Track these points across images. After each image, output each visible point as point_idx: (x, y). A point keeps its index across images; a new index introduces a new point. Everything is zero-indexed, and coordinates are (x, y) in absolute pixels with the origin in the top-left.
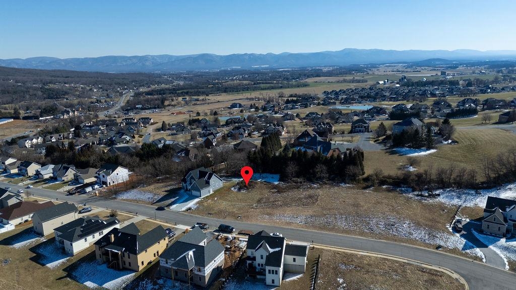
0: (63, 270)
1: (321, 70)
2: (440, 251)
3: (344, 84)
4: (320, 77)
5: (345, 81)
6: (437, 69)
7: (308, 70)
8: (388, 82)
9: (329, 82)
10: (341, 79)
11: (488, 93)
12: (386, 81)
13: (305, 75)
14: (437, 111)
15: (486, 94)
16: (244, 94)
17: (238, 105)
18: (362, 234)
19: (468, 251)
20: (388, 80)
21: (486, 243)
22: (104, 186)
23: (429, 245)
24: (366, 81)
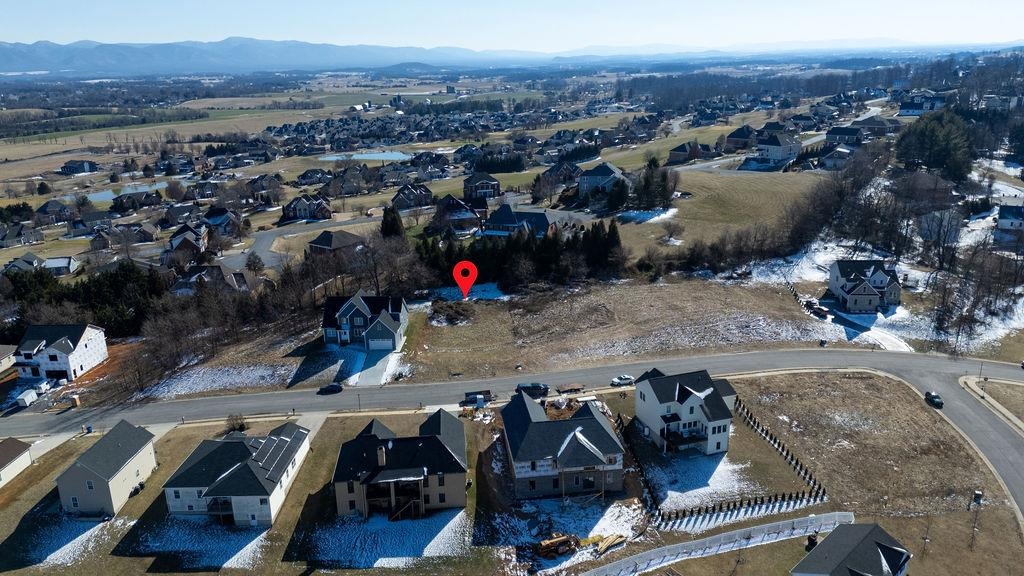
0: (283, 561)
1: (199, 82)
2: (826, 348)
3: (278, 113)
4: (213, 97)
5: (277, 106)
6: (428, 81)
7: (164, 83)
8: (370, 106)
9: (241, 109)
10: (268, 101)
11: (560, 121)
12: (367, 104)
13: (177, 94)
14: (537, 153)
15: (557, 124)
16: (61, 140)
17: (86, 166)
18: (720, 349)
19: (855, 340)
20: (369, 102)
21: (865, 324)
22: (64, 381)
23: (808, 344)
24: (322, 106)
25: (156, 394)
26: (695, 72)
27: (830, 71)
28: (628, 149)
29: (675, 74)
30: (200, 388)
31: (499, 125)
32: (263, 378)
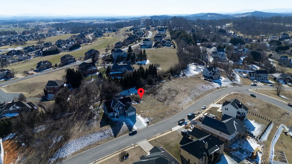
23: (216, 89)
25: (60, 157)
26: (68, 22)
27: (107, 22)
28: (88, 44)
29: (64, 23)
30: (79, 148)
31: (25, 39)
32: (102, 136)
